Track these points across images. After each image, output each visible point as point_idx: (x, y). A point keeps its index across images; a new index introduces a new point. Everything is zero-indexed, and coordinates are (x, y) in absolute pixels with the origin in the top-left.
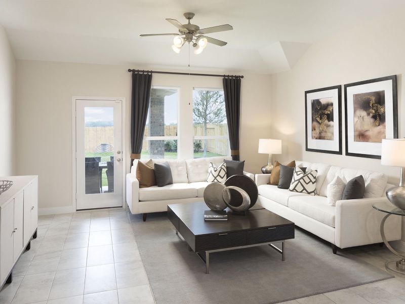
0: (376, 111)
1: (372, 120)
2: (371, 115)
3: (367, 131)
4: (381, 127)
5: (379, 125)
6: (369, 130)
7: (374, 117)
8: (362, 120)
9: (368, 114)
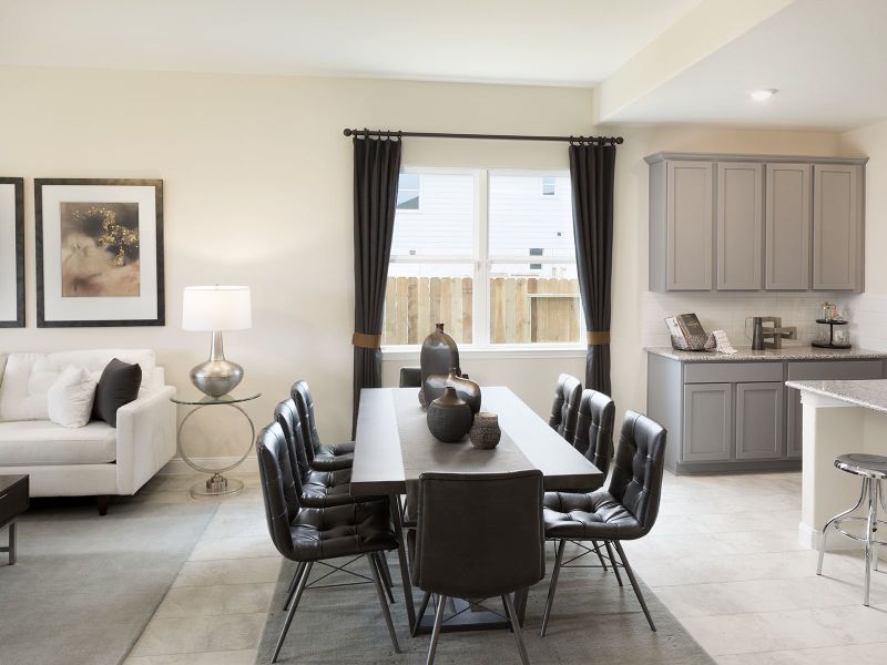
0: (119, 238)
1: (108, 255)
2: (106, 245)
3: (95, 275)
4: (128, 268)
5: (124, 265)
6: (100, 274)
7: (114, 250)
8: (82, 254)
9: (99, 244)
